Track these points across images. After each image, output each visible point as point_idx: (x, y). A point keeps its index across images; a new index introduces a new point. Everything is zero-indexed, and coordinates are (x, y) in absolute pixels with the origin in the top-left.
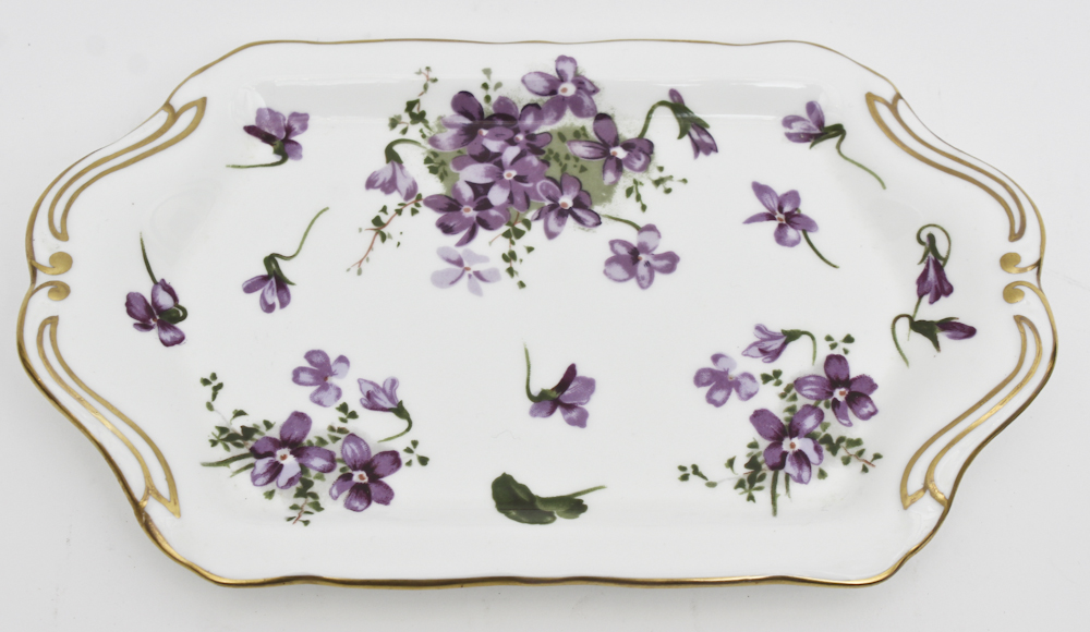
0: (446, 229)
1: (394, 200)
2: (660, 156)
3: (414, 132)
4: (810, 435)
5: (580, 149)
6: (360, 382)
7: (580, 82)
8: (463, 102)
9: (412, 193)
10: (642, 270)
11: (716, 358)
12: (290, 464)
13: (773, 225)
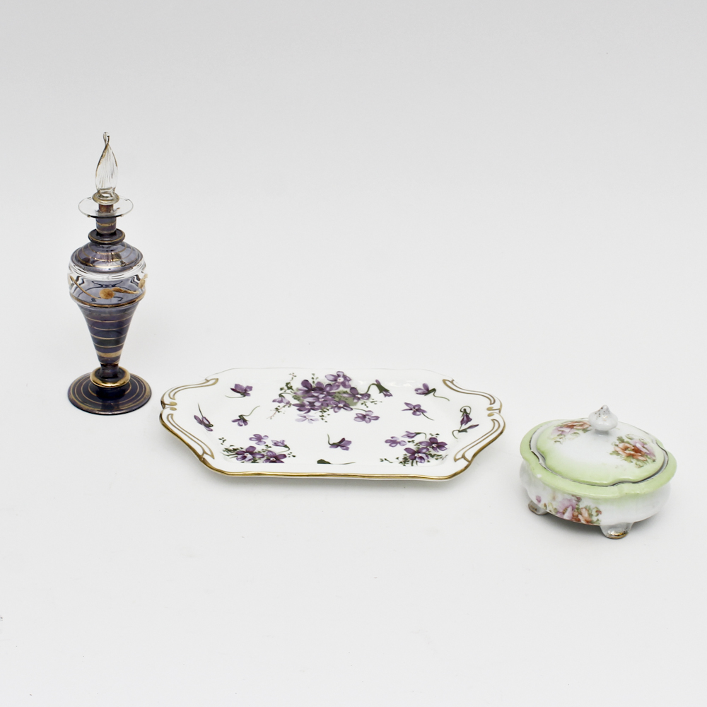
0: (300, 410)
1: (282, 405)
2: (372, 397)
3: (289, 391)
4: (424, 453)
5: (345, 395)
6: (272, 441)
7: (345, 377)
8: (305, 383)
9: (289, 403)
10: (367, 419)
11: (392, 438)
12: (249, 456)
13: (412, 411)
